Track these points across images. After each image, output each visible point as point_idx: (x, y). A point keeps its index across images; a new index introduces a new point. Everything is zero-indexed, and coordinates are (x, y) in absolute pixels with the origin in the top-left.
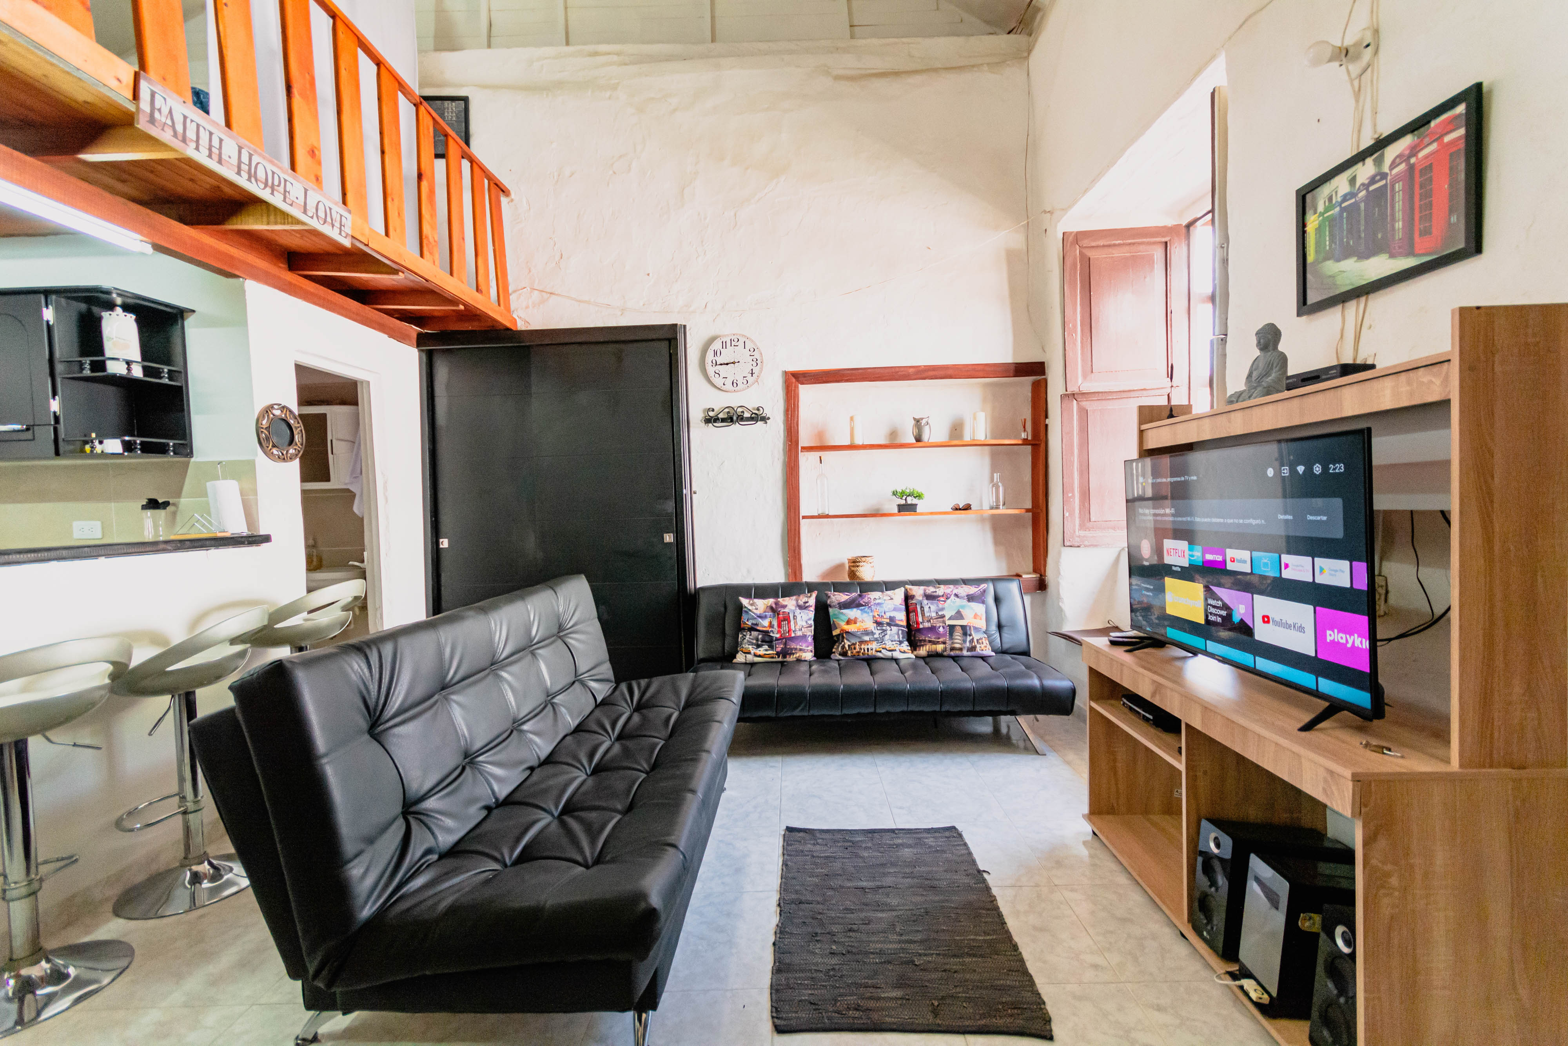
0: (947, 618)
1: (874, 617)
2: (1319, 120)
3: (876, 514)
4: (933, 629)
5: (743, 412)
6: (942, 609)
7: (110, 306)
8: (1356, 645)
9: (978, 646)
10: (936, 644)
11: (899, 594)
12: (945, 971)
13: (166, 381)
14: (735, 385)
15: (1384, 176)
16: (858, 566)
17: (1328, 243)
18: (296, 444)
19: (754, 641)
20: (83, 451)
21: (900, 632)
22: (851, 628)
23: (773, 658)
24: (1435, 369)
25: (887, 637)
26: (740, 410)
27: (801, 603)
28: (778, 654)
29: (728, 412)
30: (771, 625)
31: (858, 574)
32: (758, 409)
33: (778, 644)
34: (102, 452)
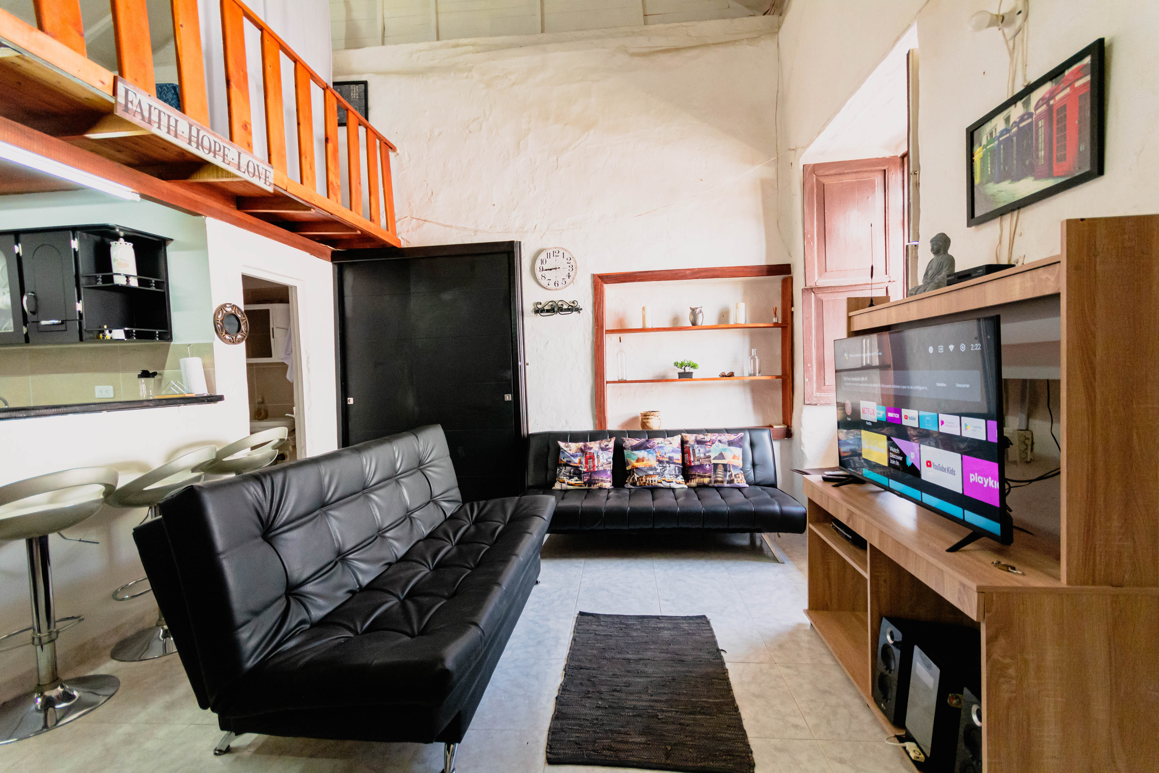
0: (712, 458)
1: (657, 456)
2: (984, 73)
3: (662, 380)
4: (701, 466)
5: (562, 305)
6: (709, 451)
7: (116, 238)
8: (990, 486)
9: (735, 480)
10: (703, 478)
11: (676, 440)
12: (680, 724)
13: (154, 289)
14: (556, 285)
15: (1030, 115)
16: (648, 419)
17: (989, 169)
18: (243, 332)
19: (568, 474)
20: (98, 338)
21: (677, 468)
22: (639, 465)
23: (581, 486)
24: (1050, 268)
25: (666, 472)
26: (560, 303)
27: (603, 446)
28: (585, 483)
29: (552, 305)
30: (580, 462)
31: (648, 424)
32: (573, 303)
33: (586, 476)
34: (111, 338)
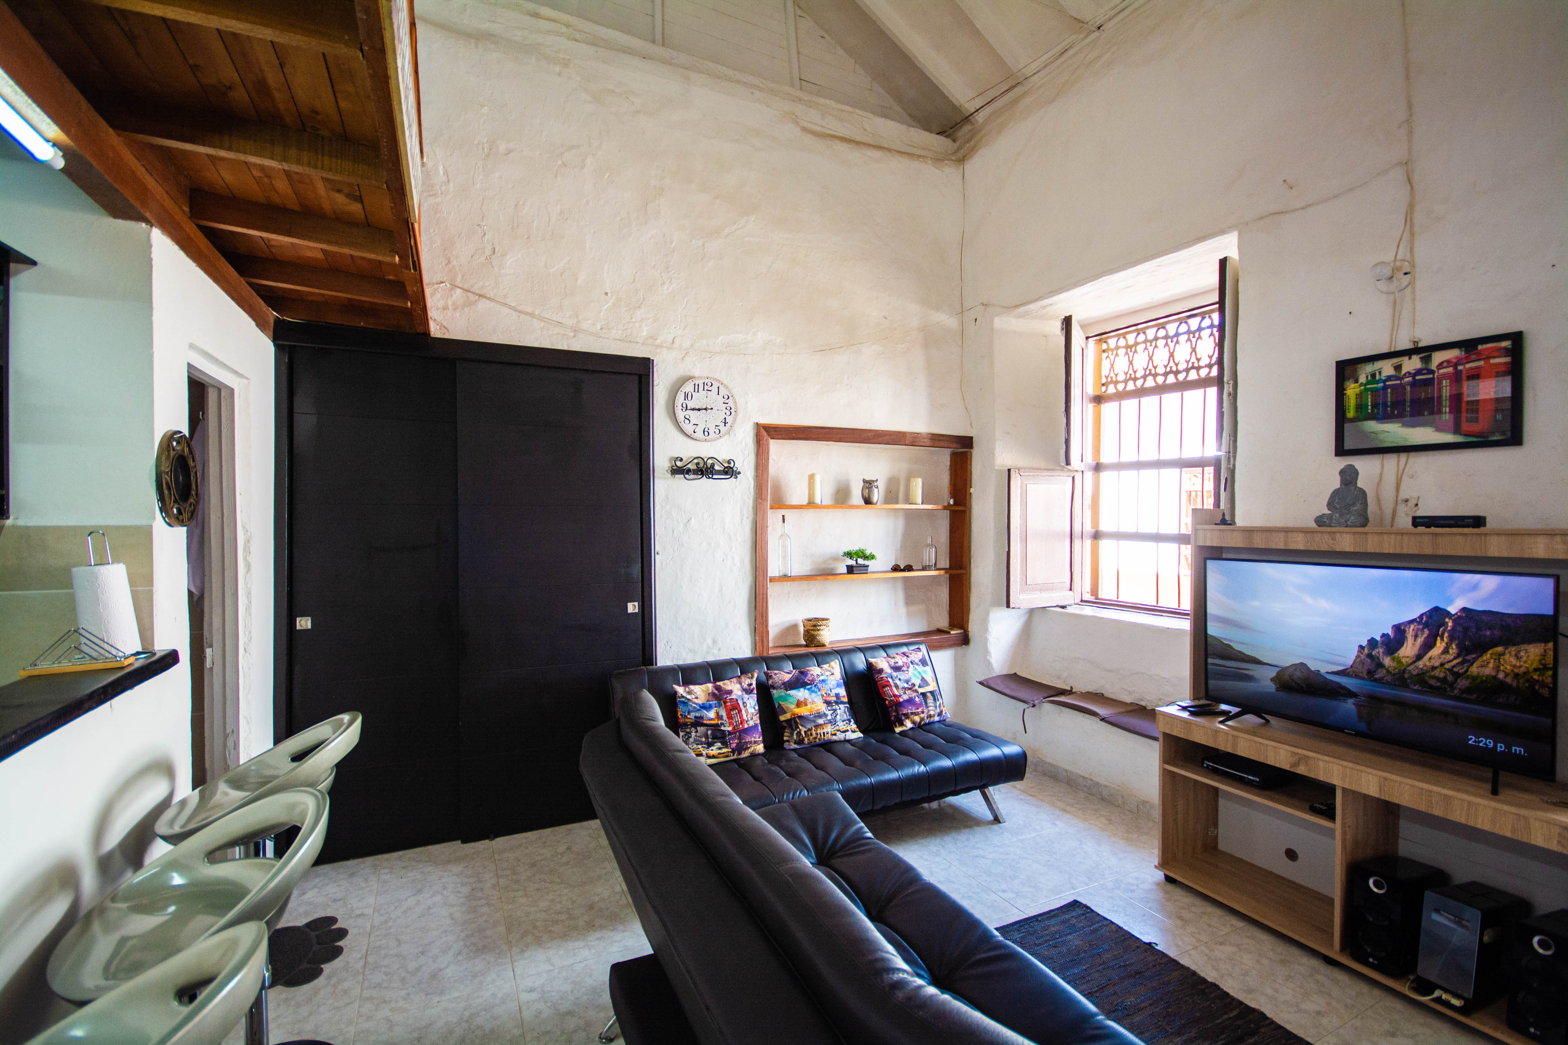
0: (916, 686)
1: (822, 696)
2: (1350, 313)
11: (835, 667)
15: (1431, 372)
17: (1370, 406)
19: (704, 739)
21: (846, 709)
22: (803, 711)
23: (727, 756)
25: (838, 717)
26: (710, 462)
27: (744, 685)
28: (733, 751)
29: (698, 464)
30: (719, 717)
32: (729, 463)
33: (732, 739)
